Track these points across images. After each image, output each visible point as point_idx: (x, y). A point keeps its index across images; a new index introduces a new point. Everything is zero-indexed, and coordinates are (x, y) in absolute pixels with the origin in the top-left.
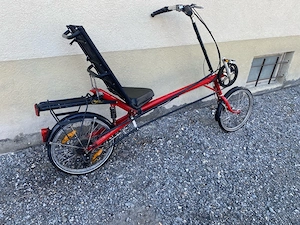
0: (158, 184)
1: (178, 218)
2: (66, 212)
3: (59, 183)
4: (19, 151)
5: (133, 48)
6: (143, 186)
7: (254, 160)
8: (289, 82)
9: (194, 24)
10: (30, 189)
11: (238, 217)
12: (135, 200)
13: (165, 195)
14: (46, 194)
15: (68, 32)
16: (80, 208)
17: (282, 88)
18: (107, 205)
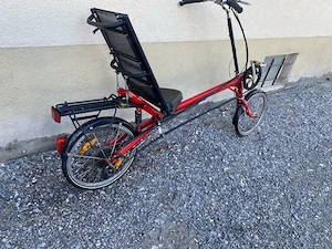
0: (184, 196)
1: (212, 232)
2: (89, 234)
3: (72, 200)
4: (11, 161)
5: (155, 40)
6: (169, 199)
7: (271, 166)
8: (290, 84)
9: (229, 20)
10: (37, 210)
11: (268, 227)
12: (164, 216)
13: (194, 208)
14: (60, 215)
15: (92, 17)
16: (105, 229)
17: (283, 90)
18: (135, 224)
